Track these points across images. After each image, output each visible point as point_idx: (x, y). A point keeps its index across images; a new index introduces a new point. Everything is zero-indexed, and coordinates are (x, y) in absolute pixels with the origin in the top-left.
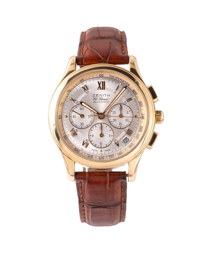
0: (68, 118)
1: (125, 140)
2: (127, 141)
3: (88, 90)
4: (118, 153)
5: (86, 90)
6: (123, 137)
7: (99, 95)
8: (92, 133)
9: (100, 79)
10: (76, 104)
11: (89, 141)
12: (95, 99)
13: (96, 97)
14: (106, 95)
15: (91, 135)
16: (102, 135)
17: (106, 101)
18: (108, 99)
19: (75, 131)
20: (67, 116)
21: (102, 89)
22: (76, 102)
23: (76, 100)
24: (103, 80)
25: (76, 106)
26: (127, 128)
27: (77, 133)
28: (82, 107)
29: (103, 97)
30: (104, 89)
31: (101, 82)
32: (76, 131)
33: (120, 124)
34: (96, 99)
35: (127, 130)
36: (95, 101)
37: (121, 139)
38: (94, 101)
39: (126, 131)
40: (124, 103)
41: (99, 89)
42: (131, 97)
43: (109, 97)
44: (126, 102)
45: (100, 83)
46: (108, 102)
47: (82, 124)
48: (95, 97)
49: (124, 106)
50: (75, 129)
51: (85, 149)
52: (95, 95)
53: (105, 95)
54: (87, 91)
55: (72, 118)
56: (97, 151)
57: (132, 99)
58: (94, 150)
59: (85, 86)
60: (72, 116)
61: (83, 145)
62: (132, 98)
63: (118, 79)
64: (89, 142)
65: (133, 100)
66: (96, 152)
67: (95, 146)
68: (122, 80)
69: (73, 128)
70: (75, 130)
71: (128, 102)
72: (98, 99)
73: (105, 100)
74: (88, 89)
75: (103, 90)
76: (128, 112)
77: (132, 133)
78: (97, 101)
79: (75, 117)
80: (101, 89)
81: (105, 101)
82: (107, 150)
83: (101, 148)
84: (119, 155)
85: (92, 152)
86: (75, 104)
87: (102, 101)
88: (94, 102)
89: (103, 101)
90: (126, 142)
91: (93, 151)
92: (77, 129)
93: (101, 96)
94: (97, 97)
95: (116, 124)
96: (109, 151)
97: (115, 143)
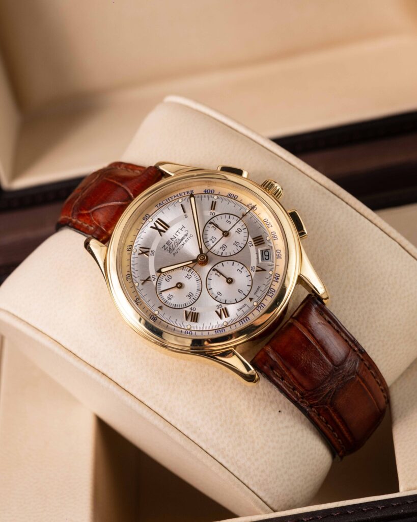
0: (164, 307)
1: (264, 257)
2: (267, 254)
3: (152, 249)
4: (275, 279)
5: (148, 252)
6: (257, 253)
7: (171, 240)
8: (215, 291)
9: (149, 222)
10: (156, 281)
11: (222, 305)
12: (171, 250)
13: (169, 246)
14: (180, 231)
15: (217, 295)
16: (230, 281)
17: (186, 237)
18: (187, 232)
19: (191, 313)
20: (160, 308)
21: (167, 229)
22: (152, 279)
23: (149, 277)
24: (156, 219)
25: (158, 282)
26: (250, 239)
27: (196, 311)
28: (166, 277)
29: (177, 237)
30: (169, 227)
31: (155, 224)
32: (192, 311)
33: (236, 244)
34: (172, 248)
35: (252, 240)
36: (174, 252)
37: (258, 259)
38: (172, 254)
39: (253, 243)
40: (213, 216)
41: (162, 233)
42: (211, 200)
43: (186, 229)
44: (212, 211)
45: (155, 226)
46: (191, 236)
47: (190, 295)
48: (168, 248)
49: (215, 221)
50: (188, 309)
51: (228, 319)
52: (165, 246)
53: (177, 233)
54: (150, 253)
55: (170, 301)
56: (246, 305)
57: (216, 202)
58: (241, 308)
59: (141, 249)
60: (167, 299)
61: (220, 316)
62: (214, 201)
63: (170, 199)
64: (224, 306)
65: (219, 201)
66: (246, 307)
67: (237, 302)
68: (177, 195)
69: (186, 312)
70: (190, 310)
71: (214, 209)
72: (174, 246)
73: (183, 238)
74: (149, 249)
75: (169, 230)
76: (229, 220)
77: (262, 238)
78: (176, 249)
79: (172, 297)
80: (164, 232)
81: (185, 239)
82: (257, 291)
83: (246, 296)
84: (278, 280)
85: (240, 313)
86: (154, 282)
87: (182, 243)
88: (174, 254)
89: (184, 241)
90: (267, 258)
91: (241, 311)
92: (190, 307)
93: (174, 240)
94: (171, 245)
95: (231, 249)
96: (260, 289)
97: (257, 271)
